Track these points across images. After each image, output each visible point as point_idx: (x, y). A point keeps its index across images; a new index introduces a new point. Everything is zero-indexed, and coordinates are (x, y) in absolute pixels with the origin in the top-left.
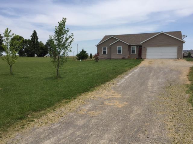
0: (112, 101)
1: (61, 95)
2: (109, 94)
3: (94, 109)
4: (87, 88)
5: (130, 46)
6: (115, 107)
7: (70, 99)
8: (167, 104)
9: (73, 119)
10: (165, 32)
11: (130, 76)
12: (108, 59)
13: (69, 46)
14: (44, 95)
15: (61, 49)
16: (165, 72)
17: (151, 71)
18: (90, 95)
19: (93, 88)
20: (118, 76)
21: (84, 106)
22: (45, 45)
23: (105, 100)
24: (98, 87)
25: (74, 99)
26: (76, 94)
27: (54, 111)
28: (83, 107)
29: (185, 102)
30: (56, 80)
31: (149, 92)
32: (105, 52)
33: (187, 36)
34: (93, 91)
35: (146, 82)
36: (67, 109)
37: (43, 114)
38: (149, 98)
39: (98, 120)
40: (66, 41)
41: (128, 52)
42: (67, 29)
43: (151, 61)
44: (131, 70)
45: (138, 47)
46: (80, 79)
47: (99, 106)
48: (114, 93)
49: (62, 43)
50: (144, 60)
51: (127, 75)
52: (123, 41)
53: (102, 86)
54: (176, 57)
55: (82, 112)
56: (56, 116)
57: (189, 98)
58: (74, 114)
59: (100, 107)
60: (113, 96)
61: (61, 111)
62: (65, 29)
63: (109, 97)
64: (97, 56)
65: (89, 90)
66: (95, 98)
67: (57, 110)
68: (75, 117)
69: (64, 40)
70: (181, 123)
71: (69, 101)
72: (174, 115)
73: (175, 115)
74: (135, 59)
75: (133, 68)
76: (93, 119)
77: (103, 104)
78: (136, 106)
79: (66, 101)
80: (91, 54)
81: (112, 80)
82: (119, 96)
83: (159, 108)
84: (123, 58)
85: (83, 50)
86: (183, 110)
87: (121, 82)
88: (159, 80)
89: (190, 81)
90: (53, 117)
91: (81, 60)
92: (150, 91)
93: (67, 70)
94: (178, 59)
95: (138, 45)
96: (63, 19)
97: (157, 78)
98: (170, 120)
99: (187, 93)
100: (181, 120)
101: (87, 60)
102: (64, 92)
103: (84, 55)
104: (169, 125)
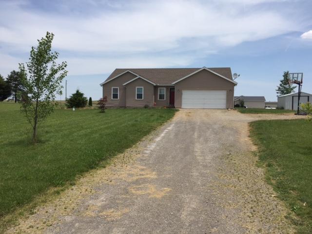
0: (142, 186)
1: (44, 178)
2: (134, 171)
3: (112, 204)
4: (93, 163)
5: (156, 87)
6: (150, 197)
7: (62, 185)
8: (235, 187)
9: (73, 230)
10: (209, 68)
11: (164, 137)
12: (121, 107)
13: (57, 85)
14: (8, 179)
15: (41, 89)
16: (215, 131)
17: (193, 129)
18: (100, 175)
19: (104, 161)
20: (143, 137)
21: (93, 198)
22: (6, 80)
23: (129, 184)
24: (112, 159)
25: (71, 185)
26: (74, 175)
27: (33, 213)
28: (90, 202)
29: (261, 183)
30: (31, 147)
31: (201, 167)
32: (115, 96)
33: (239, 75)
34: (105, 167)
35: (191, 147)
36: (58, 207)
37: (9, 221)
38: (204, 177)
39: (124, 229)
40: (52, 75)
41: (154, 97)
42: (54, 54)
43: (190, 113)
44: (162, 127)
45: (168, 89)
46: (79, 144)
47: (120, 197)
48: (143, 170)
49: (45, 78)
50: (178, 110)
51: (157, 135)
52: (146, 79)
53: (119, 156)
54: (224, 106)
55: (90, 213)
56: (37, 226)
57: (264, 174)
58: (74, 218)
59: (123, 198)
60: (143, 175)
61: (47, 212)
62: (50, 52)
63: (135, 178)
64: (104, 103)
65: (97, 165)
66: (111, 181)
67: (38, 211)
68: (77, 225)
69: (48, 72)
70: (268, 225)
71: (62, 190)
72: (252, 208)
73: (254, 208)
74: (165, 108)
75: (165, 123)
76: (114, 227)
77: (127, 193)
78: (187, 195)
79: (56, 189)
80: (90, 99)
81: (134, 146)
82: (153, 176)
83: (224, 195)
84: (146, 107)
85: (78, 91)
86: (263, 198)
87: (151, 149)
88: (210, 144)
89: (255, 145)
90: (30, 227)
91: (74, 109)
92: (201, 163)
93: (50, 126)
94: (227, 109)
95: (169, 87)
96: (47, 34)
97: (206, 141)
98: (248, 220)
99: (258, 167)
100: (266, 218)
101: (85, 108)
102: (50, 171)
103: (79, 100)
104: (251, 229)
